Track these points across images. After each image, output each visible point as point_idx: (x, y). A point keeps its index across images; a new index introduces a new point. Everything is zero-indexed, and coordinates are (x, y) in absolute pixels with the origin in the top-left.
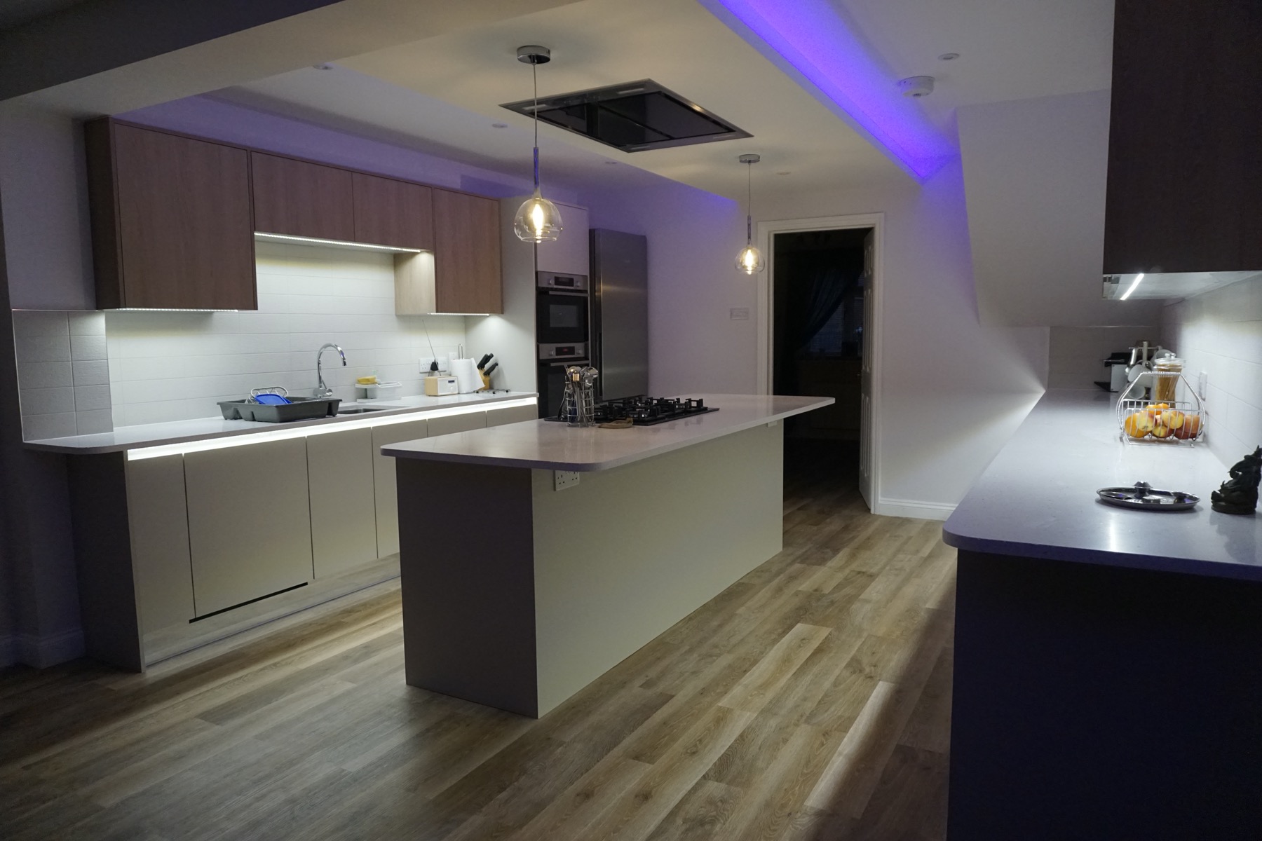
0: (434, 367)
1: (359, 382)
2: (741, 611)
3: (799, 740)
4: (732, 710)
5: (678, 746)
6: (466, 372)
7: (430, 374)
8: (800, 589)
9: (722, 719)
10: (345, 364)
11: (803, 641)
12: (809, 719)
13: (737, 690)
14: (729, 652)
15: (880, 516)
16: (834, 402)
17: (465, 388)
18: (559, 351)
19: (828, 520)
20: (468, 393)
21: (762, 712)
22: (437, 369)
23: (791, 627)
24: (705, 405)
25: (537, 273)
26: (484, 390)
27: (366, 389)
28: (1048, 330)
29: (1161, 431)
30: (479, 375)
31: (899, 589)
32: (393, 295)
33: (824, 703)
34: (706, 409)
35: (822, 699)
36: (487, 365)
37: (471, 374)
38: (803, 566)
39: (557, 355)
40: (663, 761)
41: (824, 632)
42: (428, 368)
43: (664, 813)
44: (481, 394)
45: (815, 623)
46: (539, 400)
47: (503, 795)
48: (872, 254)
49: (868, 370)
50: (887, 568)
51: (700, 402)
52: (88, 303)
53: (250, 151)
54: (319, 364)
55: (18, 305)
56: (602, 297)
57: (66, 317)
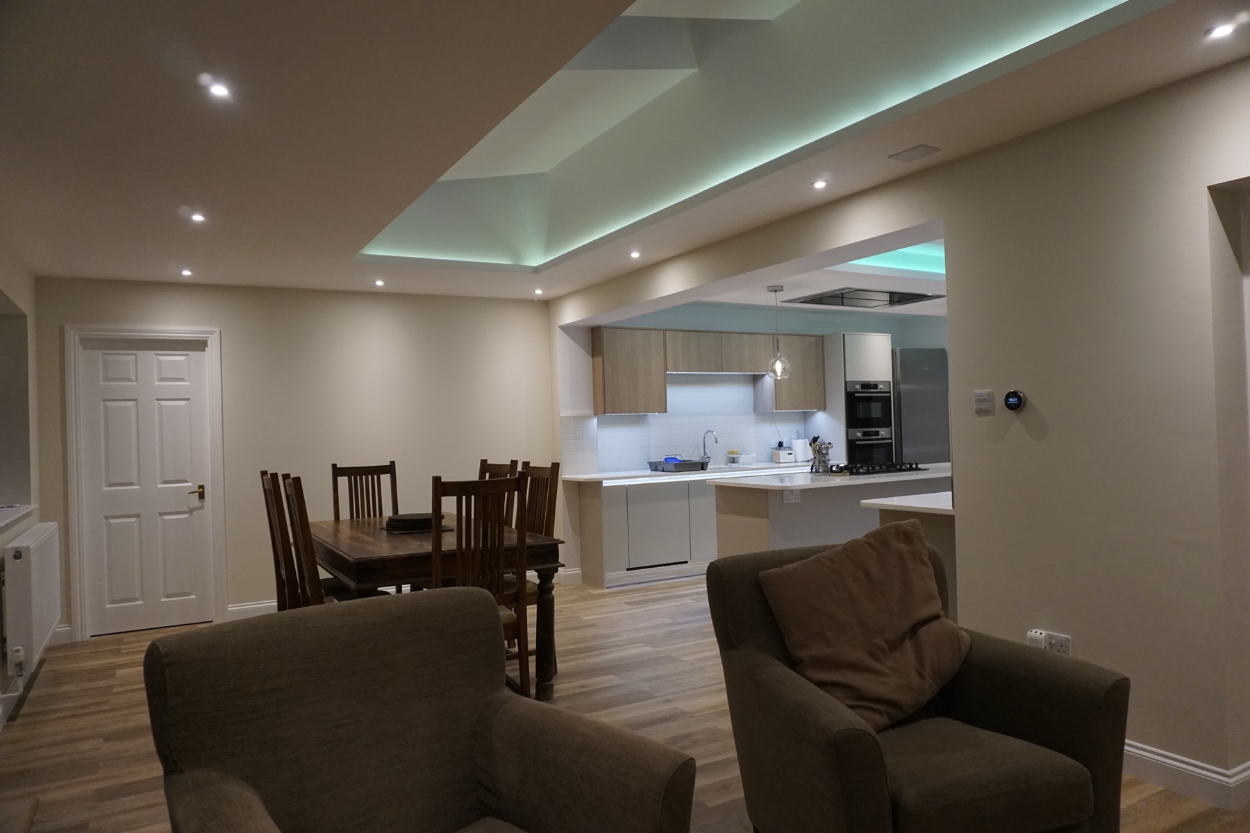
0: (781, 444)
1: (729, 453)
6: (802, 449)
7: (777, 449)
10: (717, 442)
17: (800, 458)
18: (865, 434)
20: (802, 462)
22: (782, 446)
25: (846, 383)
27: (734, 458)
30: (810, 450)
32: (753, 401)
37: (806, 449)
39: (860, 436)
42: (776, 445)
52: (592, 412)
53: (665, 331)
54: (704, 442)
55: (563, 414)
56: (902, 396)
57: (581, 419)
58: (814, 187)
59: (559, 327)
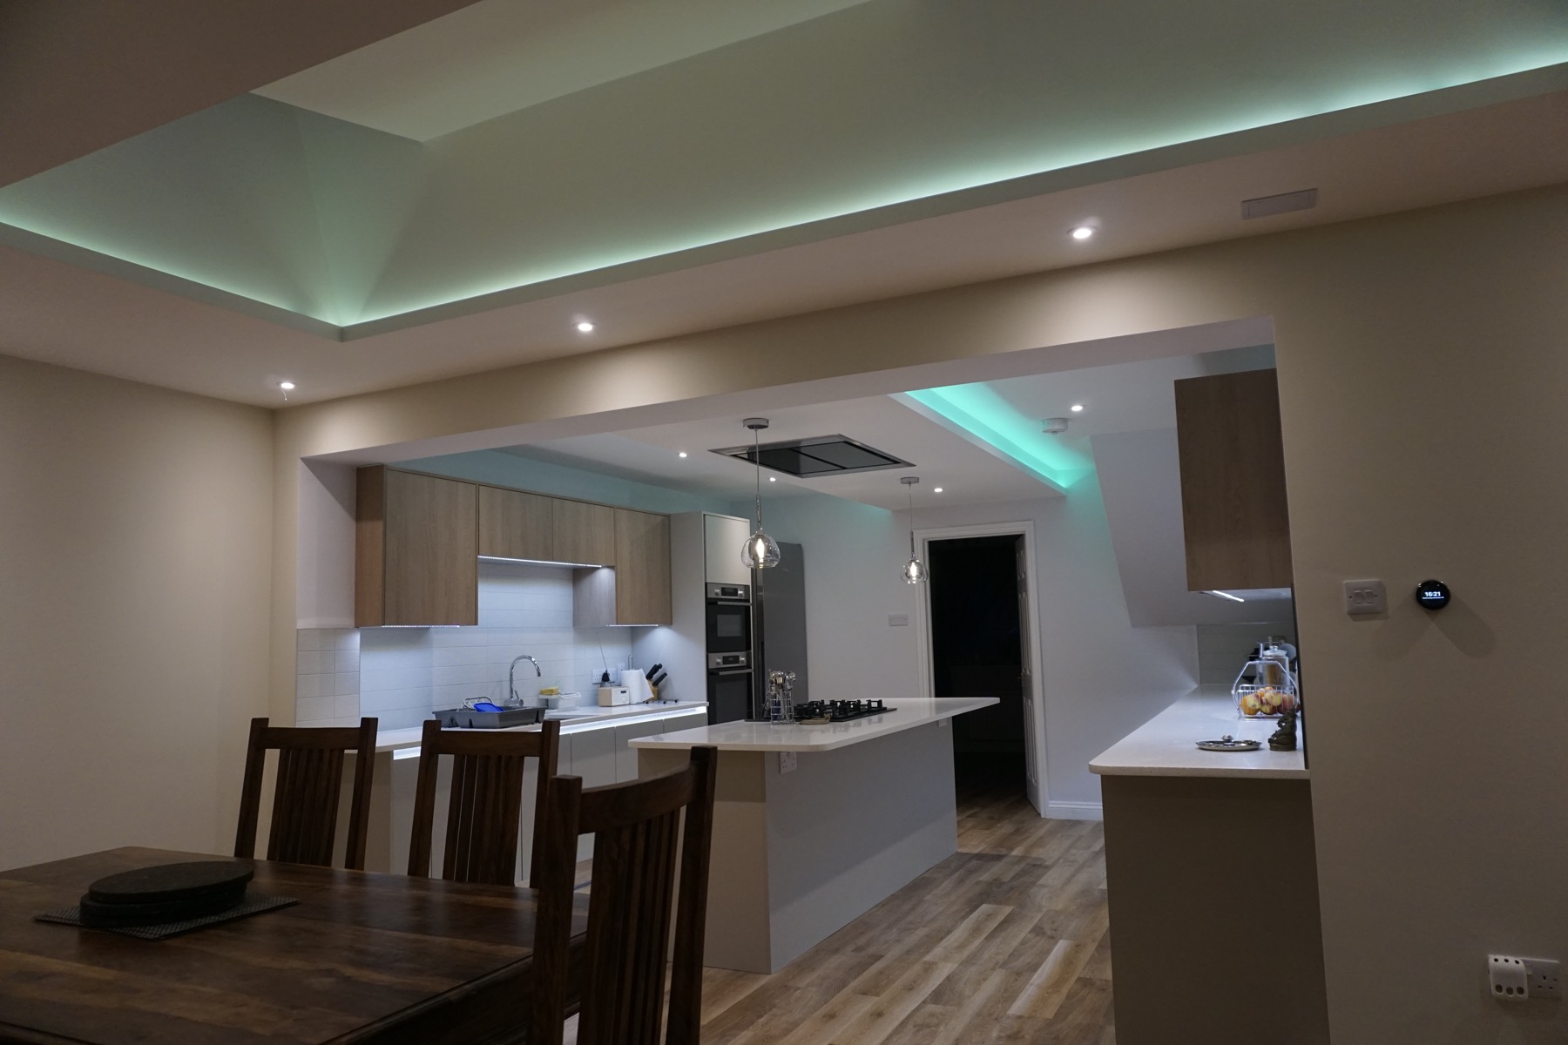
0: (605, 677)
1: (542, 693)
2: (928, 897)
3: (996, 980)
4: (936, 963)
5: (898, 984)
6: (636, 681)
7: (602, 685)
8: (981, 879)
9: (929, 968)
10: (539, 675)
11: (989, 916)
12: (1003, 965)
13: (938, 951)
14: (924, 926)
15: (1048, 821)
16: (999, 702)
17: (635, 699)
18: (726, 660)
19: (999, 825)
20: (638, 704)
21: (962, 962)
22: (608, 680)
23: (977, 907)
24: (884, 706)
25: (706, 584)
26: (652, 700)
27: (547, 700)
28: (1195, 627)
29: (1267, 709)
30: (647, 685)
31: (1073, 876)
32: (572, 609)
33: (1014, 955)
34: (885, 709)
35: (1012, 953)
36: (656, 676)
37: (642, 684)
38: (979, 862)
39: (724, 663)
40: (885, 996)
41: (1007, 910)
42: (600, 679)
43: (896, 1023)
44: (650, 704)
45: (996, 903)
46: (708, 708)
47: (761, 1020)
48: (1023, 558)
49: (1028, 672)
50: (1061, 861)
51: (880, 703)
52: (350, 622)
53: (478, 485)
54: (511, 675)
55: (301, 624)
56: (764, 606)
57: (334, 634)
58: (1072, 239)
59: (303, 459)
